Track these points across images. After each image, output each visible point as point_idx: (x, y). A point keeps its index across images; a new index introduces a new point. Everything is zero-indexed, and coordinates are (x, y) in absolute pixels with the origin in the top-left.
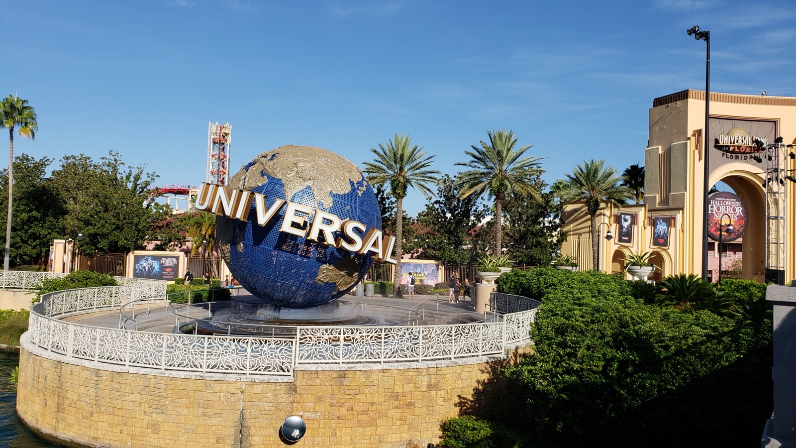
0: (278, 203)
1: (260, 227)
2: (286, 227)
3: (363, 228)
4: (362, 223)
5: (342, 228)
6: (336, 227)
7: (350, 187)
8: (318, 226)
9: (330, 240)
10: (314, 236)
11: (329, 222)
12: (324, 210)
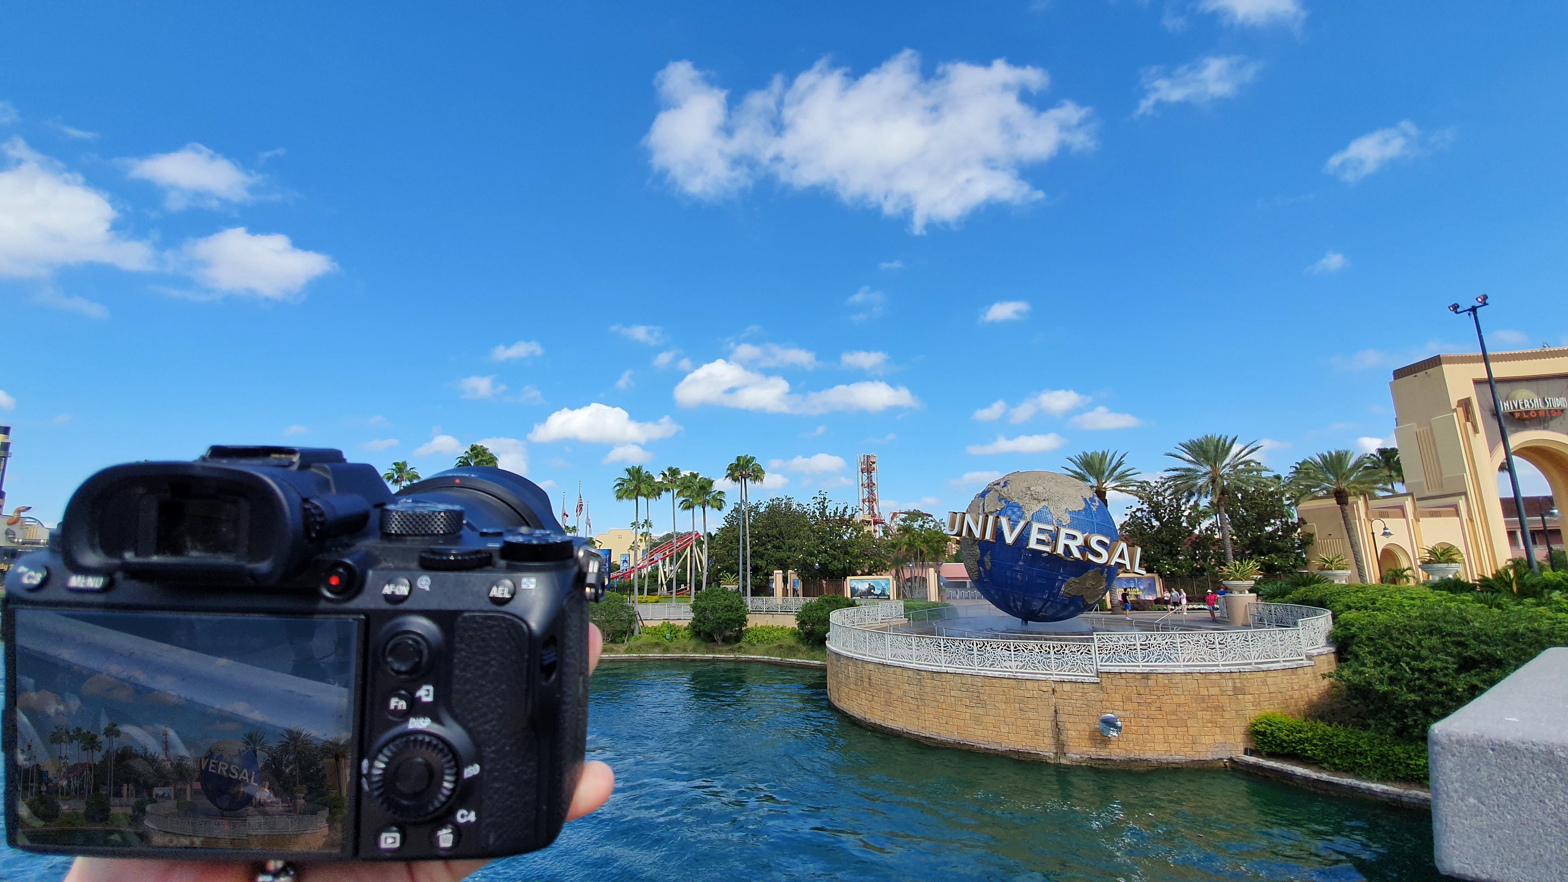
0: (1022, 524)
1: (1008, 545)
2: (1033, 545)
3: (1108, 542)
4: (1106, 536)
5: (1086, 541)
6: (1080, 541)
7: (1084, 505)
8: (1062, 541)
9: (1077, 554)
10: (1060, 550)
11: (1074, 537)
12: (1064, 526)
